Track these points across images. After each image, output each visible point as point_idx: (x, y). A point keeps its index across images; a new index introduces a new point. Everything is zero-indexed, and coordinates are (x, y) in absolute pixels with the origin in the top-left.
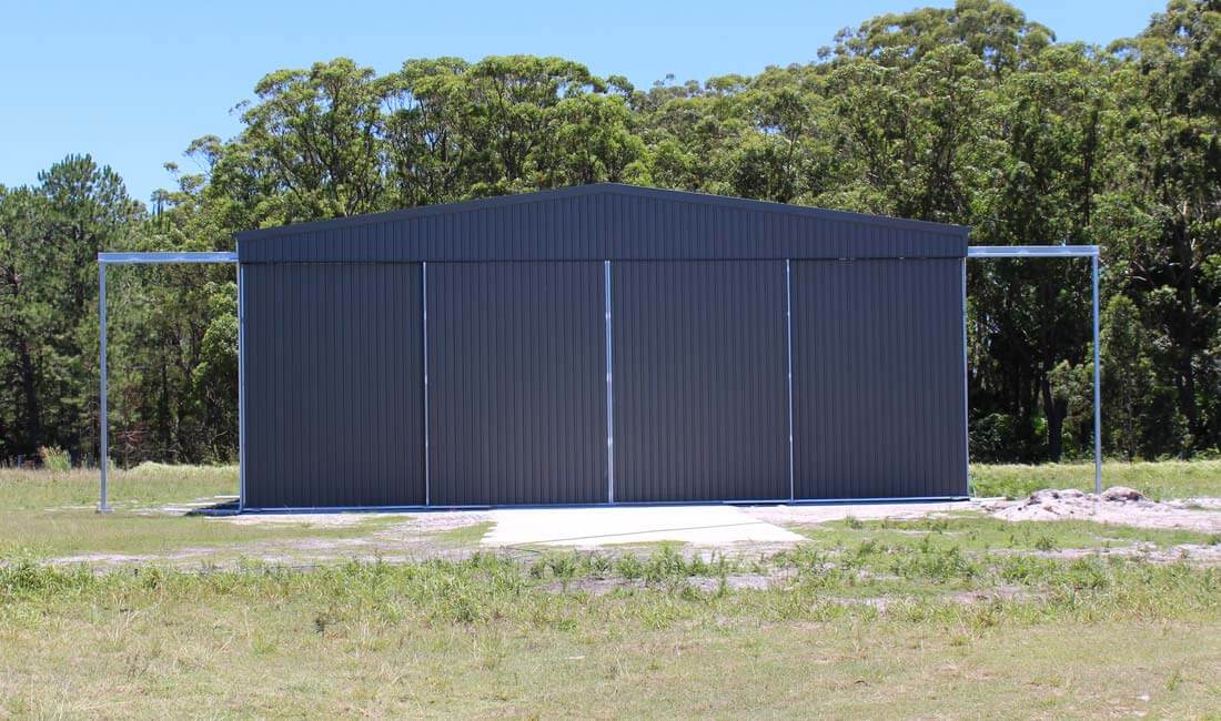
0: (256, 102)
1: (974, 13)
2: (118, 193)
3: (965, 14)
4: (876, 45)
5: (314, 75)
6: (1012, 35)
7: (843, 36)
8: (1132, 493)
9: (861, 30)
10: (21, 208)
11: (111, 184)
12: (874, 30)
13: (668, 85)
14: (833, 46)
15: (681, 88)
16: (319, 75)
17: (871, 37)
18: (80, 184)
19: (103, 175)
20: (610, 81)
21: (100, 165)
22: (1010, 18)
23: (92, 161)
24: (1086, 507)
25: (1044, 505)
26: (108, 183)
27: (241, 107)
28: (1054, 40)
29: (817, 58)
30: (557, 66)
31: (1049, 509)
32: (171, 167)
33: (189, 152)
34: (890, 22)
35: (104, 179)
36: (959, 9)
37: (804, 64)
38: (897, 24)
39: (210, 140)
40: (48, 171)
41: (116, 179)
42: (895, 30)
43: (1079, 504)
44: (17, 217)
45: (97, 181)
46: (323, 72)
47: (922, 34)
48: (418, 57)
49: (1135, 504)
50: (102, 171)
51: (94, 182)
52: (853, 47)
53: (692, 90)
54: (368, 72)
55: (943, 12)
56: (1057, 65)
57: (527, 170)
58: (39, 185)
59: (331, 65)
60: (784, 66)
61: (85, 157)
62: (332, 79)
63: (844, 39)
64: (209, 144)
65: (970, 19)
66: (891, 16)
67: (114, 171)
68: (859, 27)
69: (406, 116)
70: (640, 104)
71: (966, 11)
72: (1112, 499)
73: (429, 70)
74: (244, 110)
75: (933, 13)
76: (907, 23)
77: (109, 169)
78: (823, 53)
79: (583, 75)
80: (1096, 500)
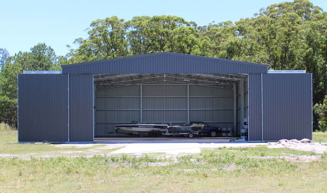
0: (91, 28)
1: (299, 3)
2: (53, 54)
3: (296, 4)
4: (271, 12)
5: (107, 21)
6: (309, 10)
7: (262, 10)
8: (308, 141)
9: (267, 8)
10: (25, 58)
11: (51, 52)
12: (271, 8)
13: (213, 24)
14: (259, 13)
15: (217, 25)
16: (108, 21)
17: (270, 10)
18: (42, 51)
19: (49, 49)
20: (191, 23)
21: (48, 46)
22: (309, 5)
23: (45, 45)
24: (295, 144)
25: (282, 144)
26: (50, 51)
27: (87, 30)
28: (322, 11)
29: (254, 16)
30: (176, 18)
31: (283, 145)
32: (68, 46)
33: (74, 43)
34: (275, 6)
35: (49, 50)
36: (295, 2)
37: (250, 18)
38: (277, 6)
39: (80, 39)
40: (33, 48)
41: (52, 50)
42: (277, 8)
43: (292, 144)
44: (24, 60)
45: (47, 50)
46: (108, 20)
47: (284, 9)
48: (137, 16)
49: (309, 144)
50: (48, 48)
51: (46, 50)
52: (265, 13)
53: (220, 25)
54: (122, 20)
55: (290, 3)
56: (319, 18)
57: (165, 49)
58: (31, 51)
59: (112, 18)
60: (245, 19)
61: (43, 44)
62: (111, 22)
63: (262, 11)
64: (80, 40)
65: (297, 5)
66: (275, 4)
67: (51, 48)
68: (267, 7)
69: (133, 32)
70: (201, 29)
71: (296, 3)
72: (303, 142)
73: (140, 19)
74: (88, 31)
75: (287, 3)
76: (280, 6)
77: (50, 47)
78: (255, 15)
79: (183, 21)
80: (298, 143)
